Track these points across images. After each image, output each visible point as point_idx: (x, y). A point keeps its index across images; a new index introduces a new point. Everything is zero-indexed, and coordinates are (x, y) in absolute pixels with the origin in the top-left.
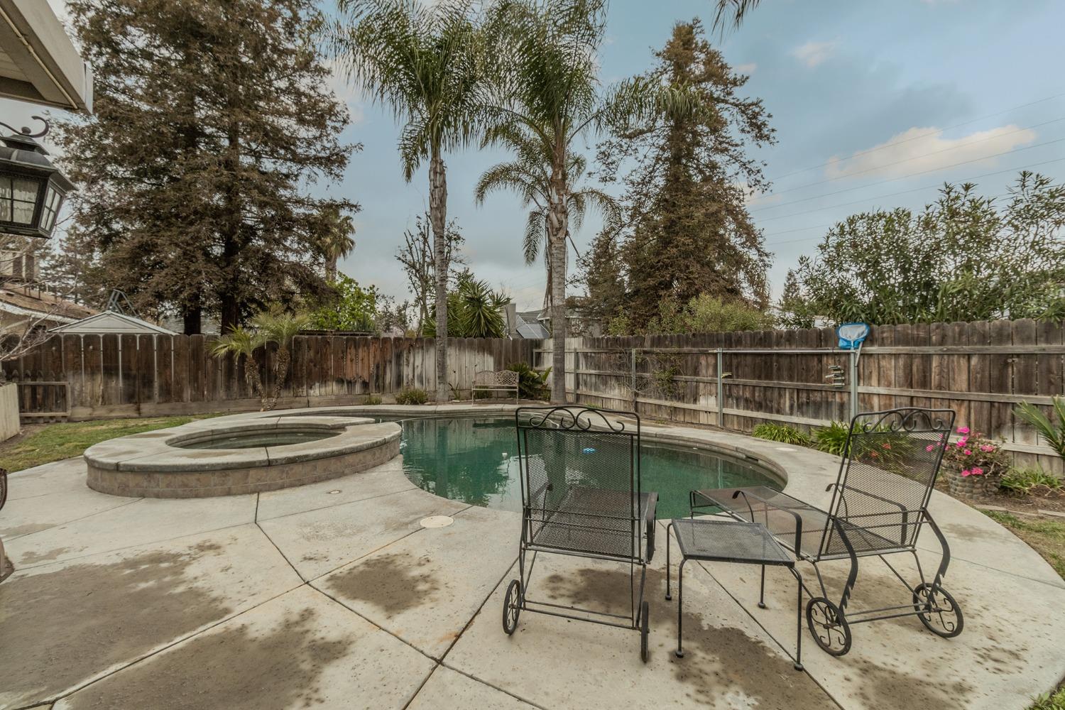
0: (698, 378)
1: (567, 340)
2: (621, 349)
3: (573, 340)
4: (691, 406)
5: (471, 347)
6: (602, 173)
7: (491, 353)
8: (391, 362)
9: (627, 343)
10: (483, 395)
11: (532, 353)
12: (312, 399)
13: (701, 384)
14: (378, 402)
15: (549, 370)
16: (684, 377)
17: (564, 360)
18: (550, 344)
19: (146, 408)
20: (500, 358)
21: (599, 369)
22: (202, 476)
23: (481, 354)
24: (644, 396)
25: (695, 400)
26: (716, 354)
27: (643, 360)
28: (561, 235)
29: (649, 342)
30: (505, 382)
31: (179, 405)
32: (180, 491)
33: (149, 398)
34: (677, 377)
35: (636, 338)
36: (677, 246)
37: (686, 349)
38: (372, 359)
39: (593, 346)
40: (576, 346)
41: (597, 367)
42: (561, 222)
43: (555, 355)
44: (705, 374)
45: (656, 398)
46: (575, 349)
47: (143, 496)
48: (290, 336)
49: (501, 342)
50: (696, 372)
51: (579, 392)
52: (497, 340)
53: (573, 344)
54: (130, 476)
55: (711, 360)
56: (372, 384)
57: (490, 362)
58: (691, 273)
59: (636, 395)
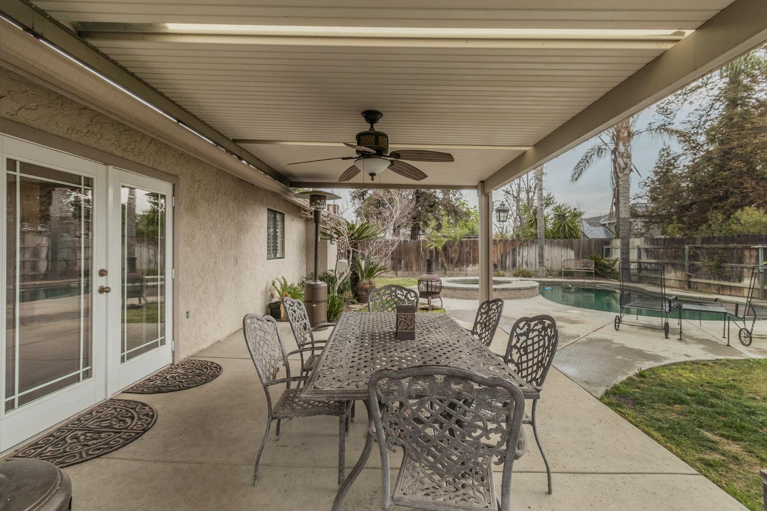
0: (742, 265)
1: (631, 240)
2: (677, 246)
3: (636, 240)
4: (738, 284)
5: (559, 244)
6: (661, 121)
7: (572, 248)
8: (509, 253)
9: (681, 242)
10: (568, 274)
11: (603, 249)
12: (469, 273)
13: (745, 270)
14: (503, 276)
15: (617, 260)
16: (730, 265)
17: (629, 253)
18: (617, 243)
19: (399, 273)
20: (579, 252)
21: (658, 259)
22: (473, 292)
23: (565, 249)
24: (696, 277)
25: (740, 281)
26: (757, 249)
27: (695, 252)
28: (626, 172)
29: (700, 241)
30: (584, 266)
31: (411, 272)
32: (465, 297)
33: (400, 268)
34: (724, 265)
35: (689, 238)
36: (730, 170)
37: (731, 245)
38: (499, 252)
39: (652, 244)
40: (639, 244)
41: (656, 257)
42: (626, 164)
43: (622, 250)
44: (749, 262)
45: (706, 279)
46: (638, 246)
47: (452, 298)
48: (460, 239)
49: (579, 242)
50: (741, 260)
51: (641, 275)
52: (577, 240)
53: (636, 242)
54: (448, 290)
55: (754, 253)
56: (499, 266)
57: (571, 254)
58: (746, 188)
59: (689, 276)
